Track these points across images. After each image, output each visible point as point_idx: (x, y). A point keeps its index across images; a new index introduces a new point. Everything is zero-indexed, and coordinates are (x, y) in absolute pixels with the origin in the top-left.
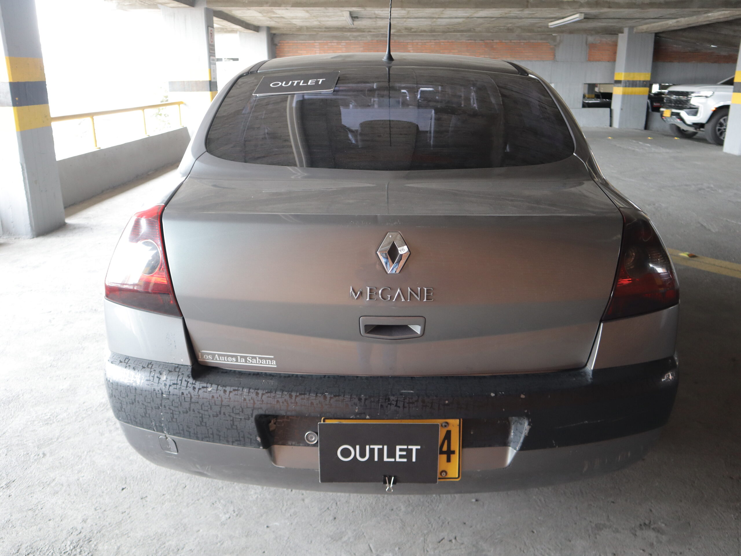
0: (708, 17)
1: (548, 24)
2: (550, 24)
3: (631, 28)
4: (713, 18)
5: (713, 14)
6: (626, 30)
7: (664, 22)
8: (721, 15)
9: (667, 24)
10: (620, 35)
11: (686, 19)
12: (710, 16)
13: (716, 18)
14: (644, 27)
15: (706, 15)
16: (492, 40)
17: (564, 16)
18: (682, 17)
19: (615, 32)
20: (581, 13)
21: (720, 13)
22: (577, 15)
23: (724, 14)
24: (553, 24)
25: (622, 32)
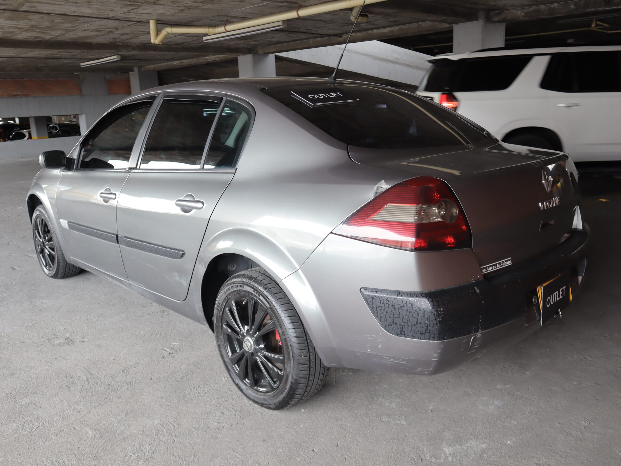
0: (206, 59)
1: (80, 64)
2: (82, 64)
3: (140, 68)
4: (210, 60)
5: (209, 57)
6: (136, 69)
7: (168, 63)
8: (217, 58)
9: (172, 64)
10: (130, 73)
11: (188, 60)
12: (207, 58)
13: (213, 60)
14: (152, 66)
15: (204, 58)
16: (22, 79)
17: (99, 57)
18: (185, 59)
19: (127, 70)
20: (118, 55)
21: (215, 56)
22: (115, 57)
23: (219, 57)
24: (84, 64)
25: (133, 71)
